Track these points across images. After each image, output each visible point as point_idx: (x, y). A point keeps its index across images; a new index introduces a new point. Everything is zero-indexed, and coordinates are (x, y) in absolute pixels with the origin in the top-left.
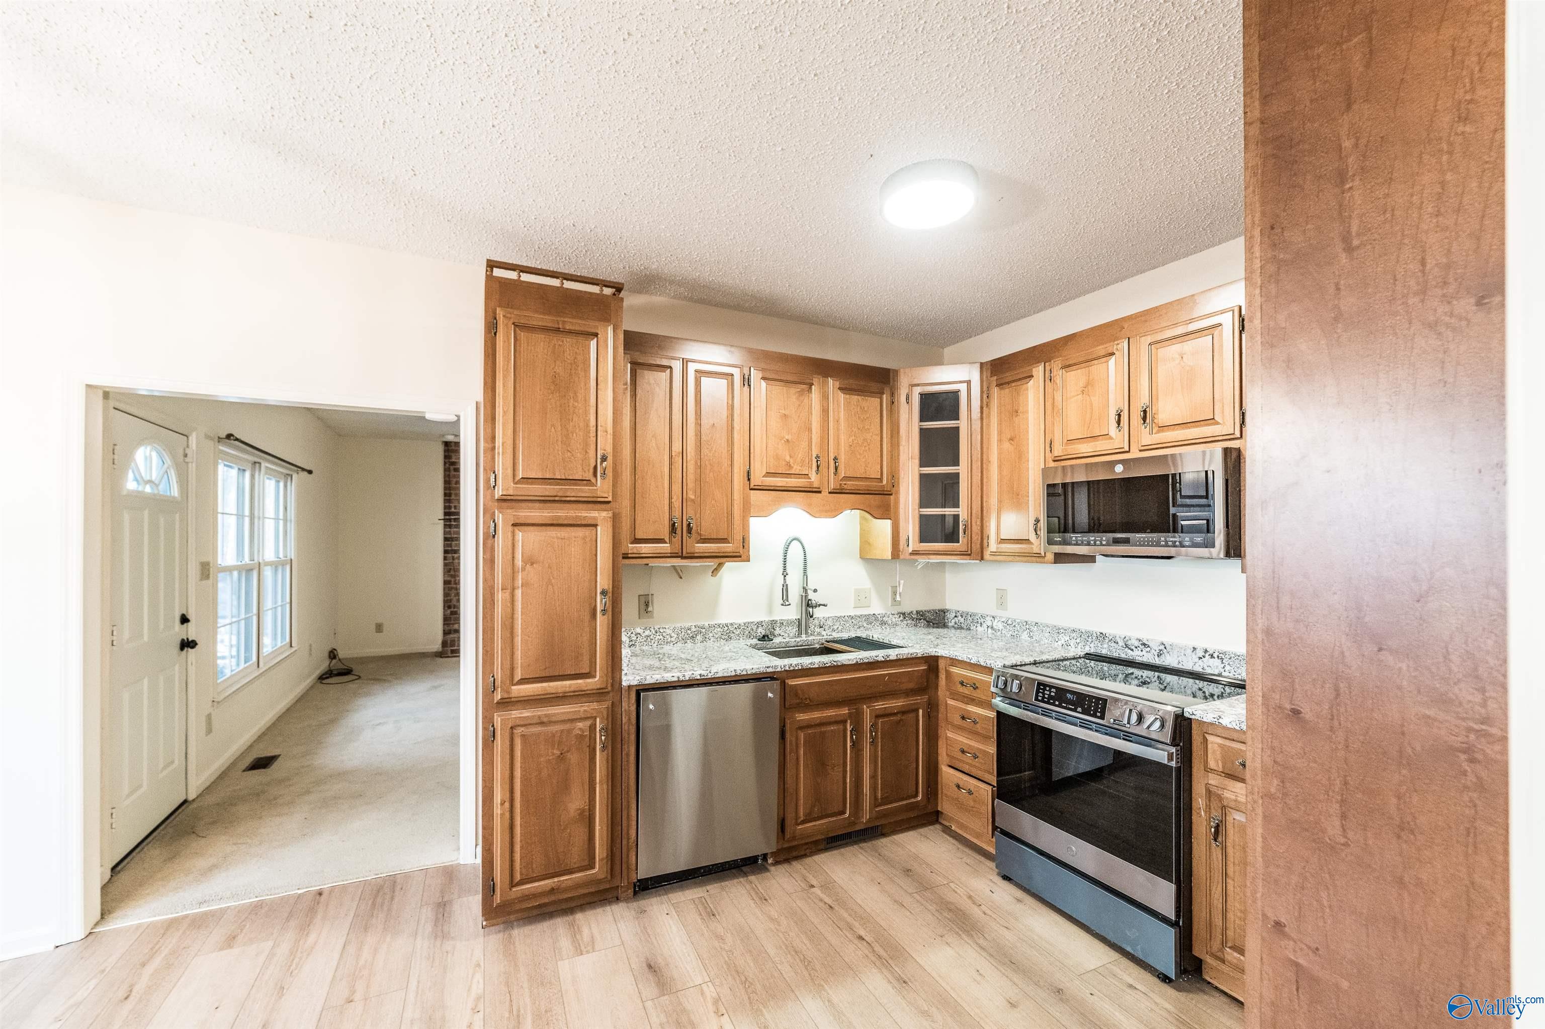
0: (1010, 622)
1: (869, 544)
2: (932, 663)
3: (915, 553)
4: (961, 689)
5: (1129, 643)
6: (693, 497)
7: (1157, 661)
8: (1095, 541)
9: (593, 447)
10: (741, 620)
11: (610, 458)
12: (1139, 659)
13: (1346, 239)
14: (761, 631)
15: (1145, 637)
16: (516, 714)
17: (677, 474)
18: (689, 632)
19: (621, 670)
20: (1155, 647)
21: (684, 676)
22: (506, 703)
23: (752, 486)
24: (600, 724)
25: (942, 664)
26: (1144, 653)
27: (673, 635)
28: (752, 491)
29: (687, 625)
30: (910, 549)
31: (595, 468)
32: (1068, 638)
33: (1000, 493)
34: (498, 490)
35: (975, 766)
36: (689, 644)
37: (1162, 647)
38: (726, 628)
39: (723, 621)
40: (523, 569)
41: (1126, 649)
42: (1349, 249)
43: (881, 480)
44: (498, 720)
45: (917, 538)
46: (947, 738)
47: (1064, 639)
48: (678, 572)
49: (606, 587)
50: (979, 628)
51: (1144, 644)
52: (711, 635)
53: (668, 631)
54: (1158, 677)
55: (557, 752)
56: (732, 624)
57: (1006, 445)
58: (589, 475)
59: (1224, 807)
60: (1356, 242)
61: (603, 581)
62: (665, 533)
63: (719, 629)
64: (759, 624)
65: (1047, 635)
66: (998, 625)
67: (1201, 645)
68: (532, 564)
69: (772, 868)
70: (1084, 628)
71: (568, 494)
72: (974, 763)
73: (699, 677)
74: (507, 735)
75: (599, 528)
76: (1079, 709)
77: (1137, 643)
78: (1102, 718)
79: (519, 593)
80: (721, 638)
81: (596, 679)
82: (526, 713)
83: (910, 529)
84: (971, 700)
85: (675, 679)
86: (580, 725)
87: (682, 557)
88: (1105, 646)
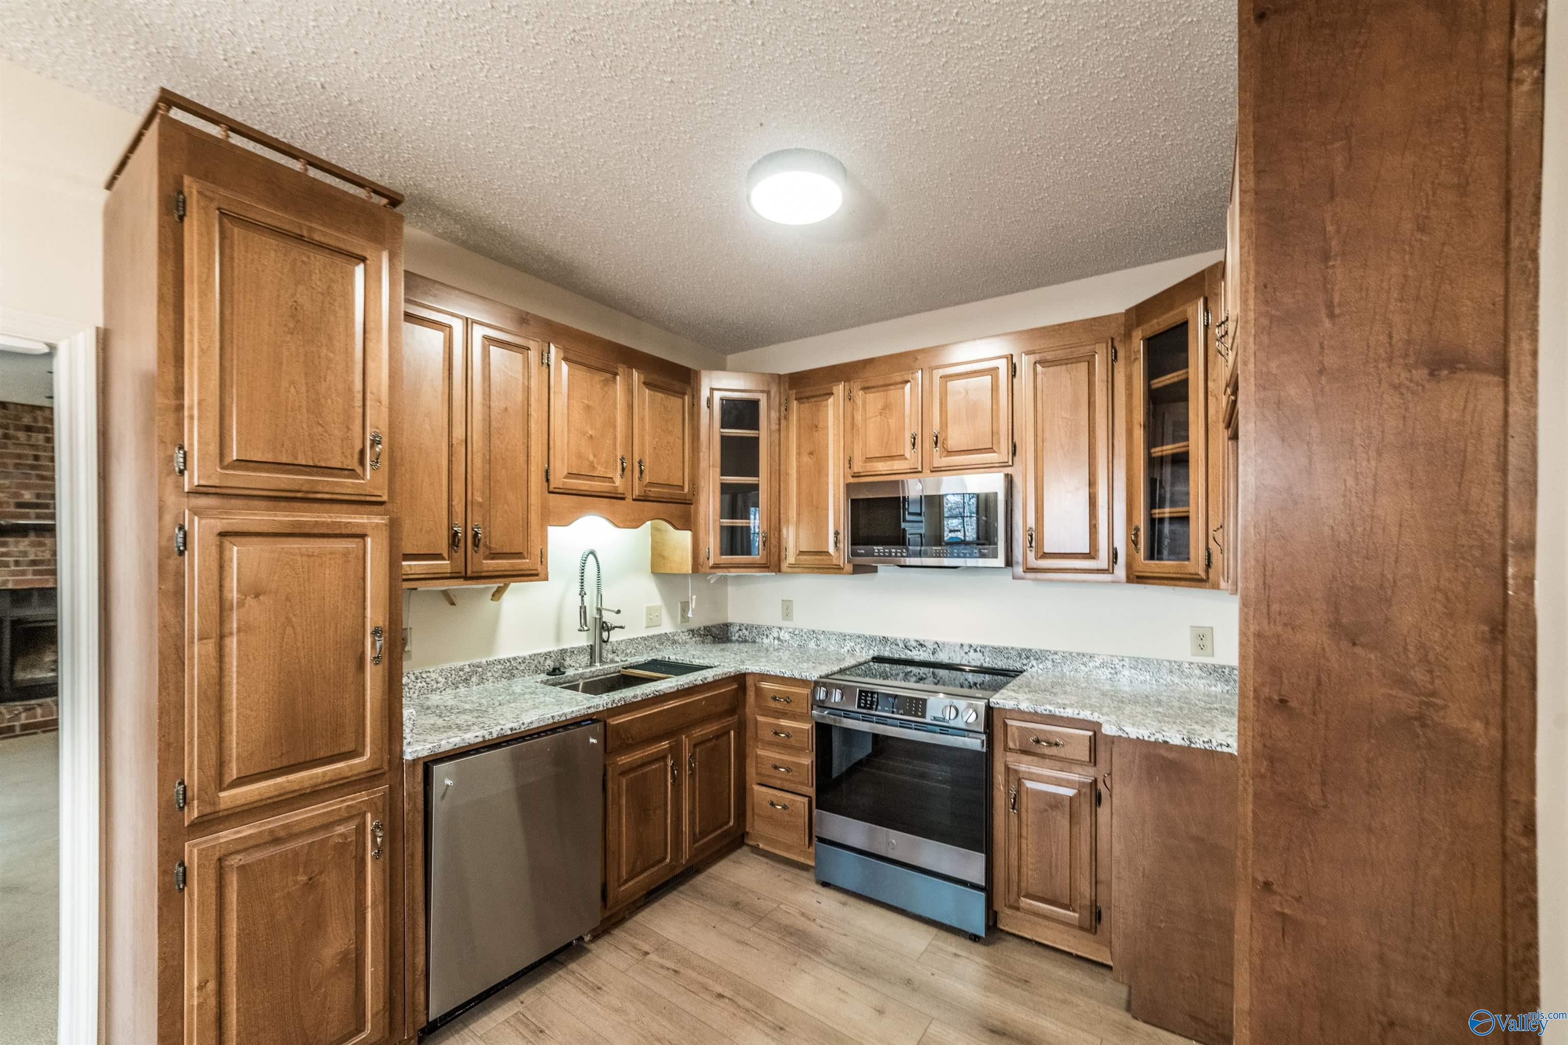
0: (797, 632)
1: (663, 557)
2: (740, 679)
3: (716, 566)
4: (773, 704)
5: (908, 644)
6: (480, 500)
7: (932, 659)
8: (896, 553)
9: (358, 422)
10: (526, 653)
11: (385, 440)
12: (917, 658)
13: (1330, 306)
14: (550, 664)
15: (921, 638)
16: (227, 835)
17: (459, 469)
18: (461, 673)
19: (402, 738)
20: (931, 646)
21: (491, 733)
22: (207, 823)
23: (551, 489)
24: (372, 821)
25: (750, 681)
26: (921, 652)
27: (440, 679)
28: (552, 495)
29: (459, 664)
30: (711, 562)
31: (362, 452)
32: (853, 644)
33: (799, 505)
34: (191, 477)
35: (789, 780)
36: (462, 690)
37: (936, 646)
38: (508, 664)
39: (503, 655)
40: (241, 604)
41: (906, 651)
42: (1331, 316)
43: (682, 487)
44: (192, 851)
45: (718, 551)
46: (757, 756)
47: (849, 645)
48: (449, 598)
49: (381, 624)
50: (766, 641)
51: (921, 645)
52: (489, 674)
53: (433, 676)
54: (933, 673)
55: (303, 878)
56: (515, 659)
57: (806, 459)
58: (354, 464)
59: (1019, 780)
60: (1337, 311)
61: (375, 616)
62: (445, 546)
63: (499, 667)
64: (548, 655)
65: (833, 642)
66: (785, 636)
67: (966, 642)
68: (257, 596)
69: (592, 946)
70: (867, 634)
71: (320, 488)
72: (788, 777)
73: (509, 732)
74: (212, 873)
75: (369, 540)
76: (901, 711)
77: (914, 644)
78: (924, 716)
79: (232, 644)
80: (502, 677)
81: (365, 758)
82: (246, 830)
83: (712, 542)
84: (784, 715)
85: (480, 739)
86: (341, 829)
87: (466, 578)
88: (888, 649)
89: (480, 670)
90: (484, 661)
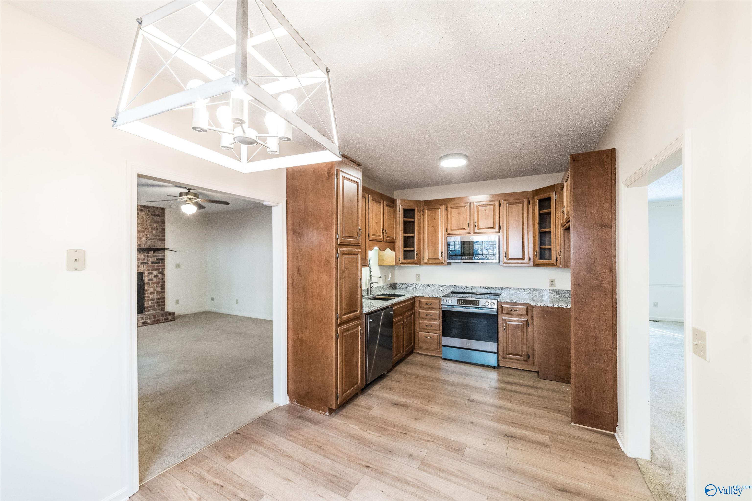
1: (383, 260)
2: (414, 299)
3: (402, 263)
5: (463, 287)
7: (471, 292)
12: (466, 292)
15: (467, 285)
16: (343, 327)
19: (362, 308)
20: (470, 288)
22: (341, 324)
24: (360, 328)
31: (358, 232)
33: (428, 243)
34: (339, 241)
37: (472, 287)
40: (345, 271)
41: (462, 289)
43: (391, 237)
44: (339, 330)
45: (403, 258)
47: (442, 288)
51: (467, 287)
57: (431, 228)
58: (357, 236)
61: (360, 275)
65: (436, 288)
67: (482, 286)
74: (342, 336)
75: (359, 255)
77: (465, 287)
79: (344, 280)
81: (359, 312)
82: (345, 327)
83: (401, 255)
88: (455, 289)
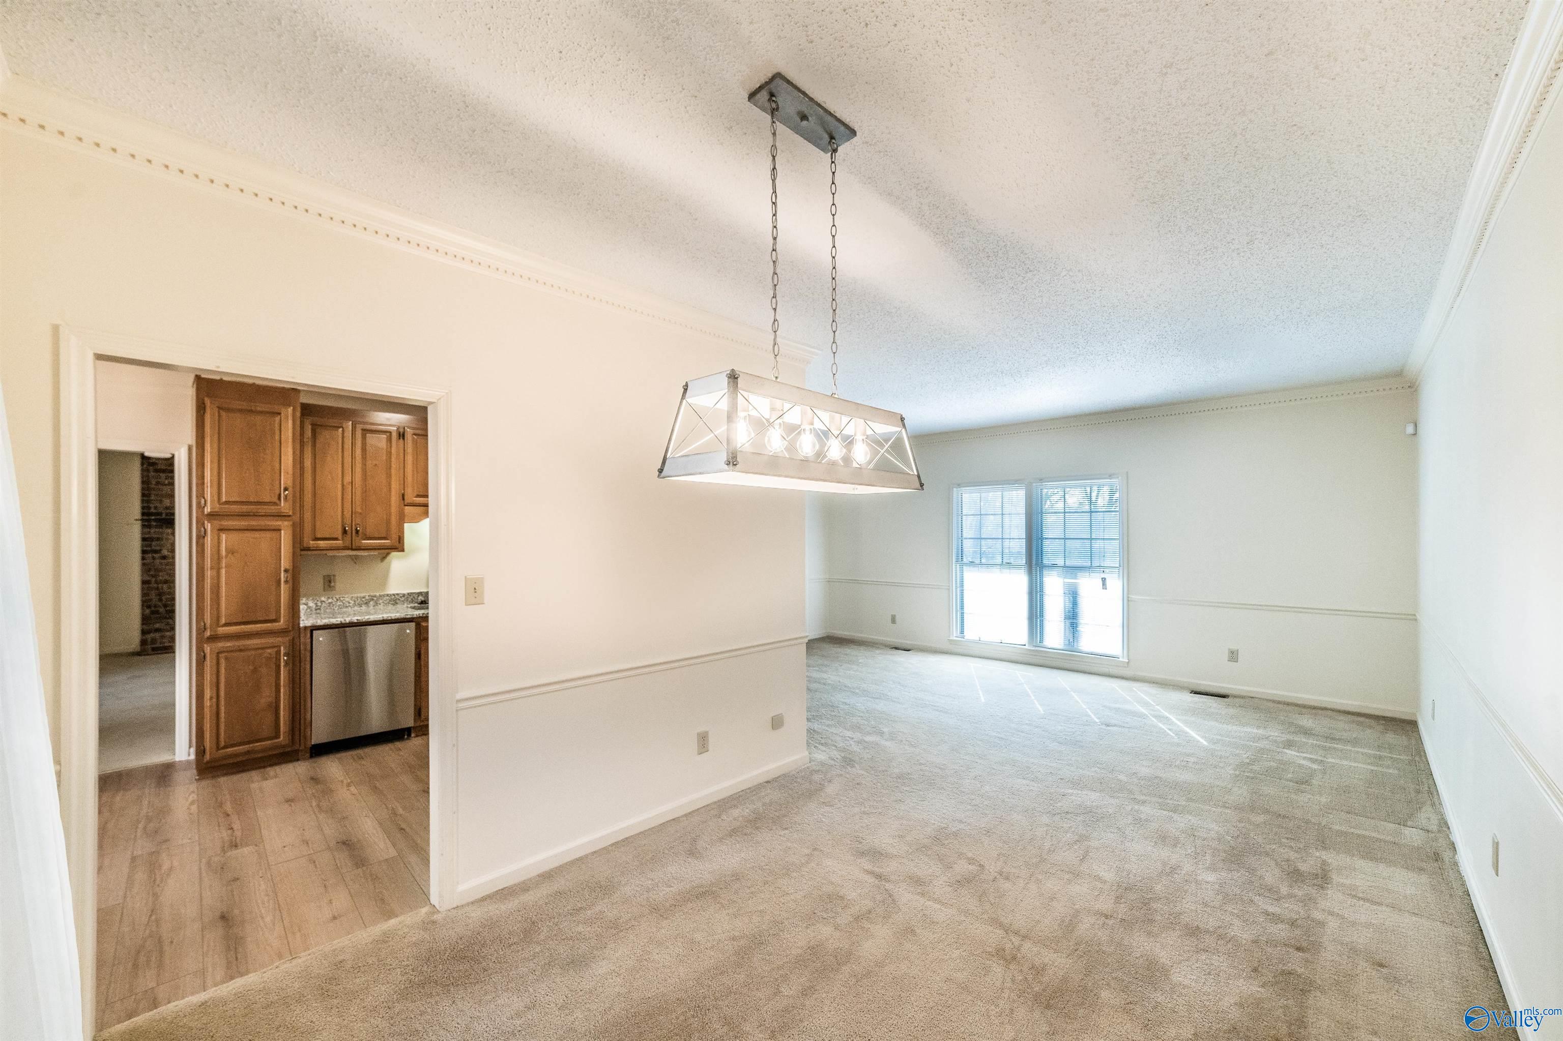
6: (360, 511)
9: (277, 482)
10: (405, 592)
11: (291, 489)
18: (363, 599)
19: (299, 617)
23: (405, 504)
24: (284, 650)
28: (406, 507)
29: (362, 595)
31: (280, 495)
38: (393, 596)
39: (391, 592)
48: (353, 559)
49: (288, 568)
56: (398, 594)
61: (286, 564)
62: (339, 534)
63: (387, 597)
71: (257, 511)
75: (282, 531)
79: (223, 572)
81: (281, 623)
82: (229, 644)
86: (269, 651)
87: (352, 549)
89: (375, 599)
90: (378, 594)
